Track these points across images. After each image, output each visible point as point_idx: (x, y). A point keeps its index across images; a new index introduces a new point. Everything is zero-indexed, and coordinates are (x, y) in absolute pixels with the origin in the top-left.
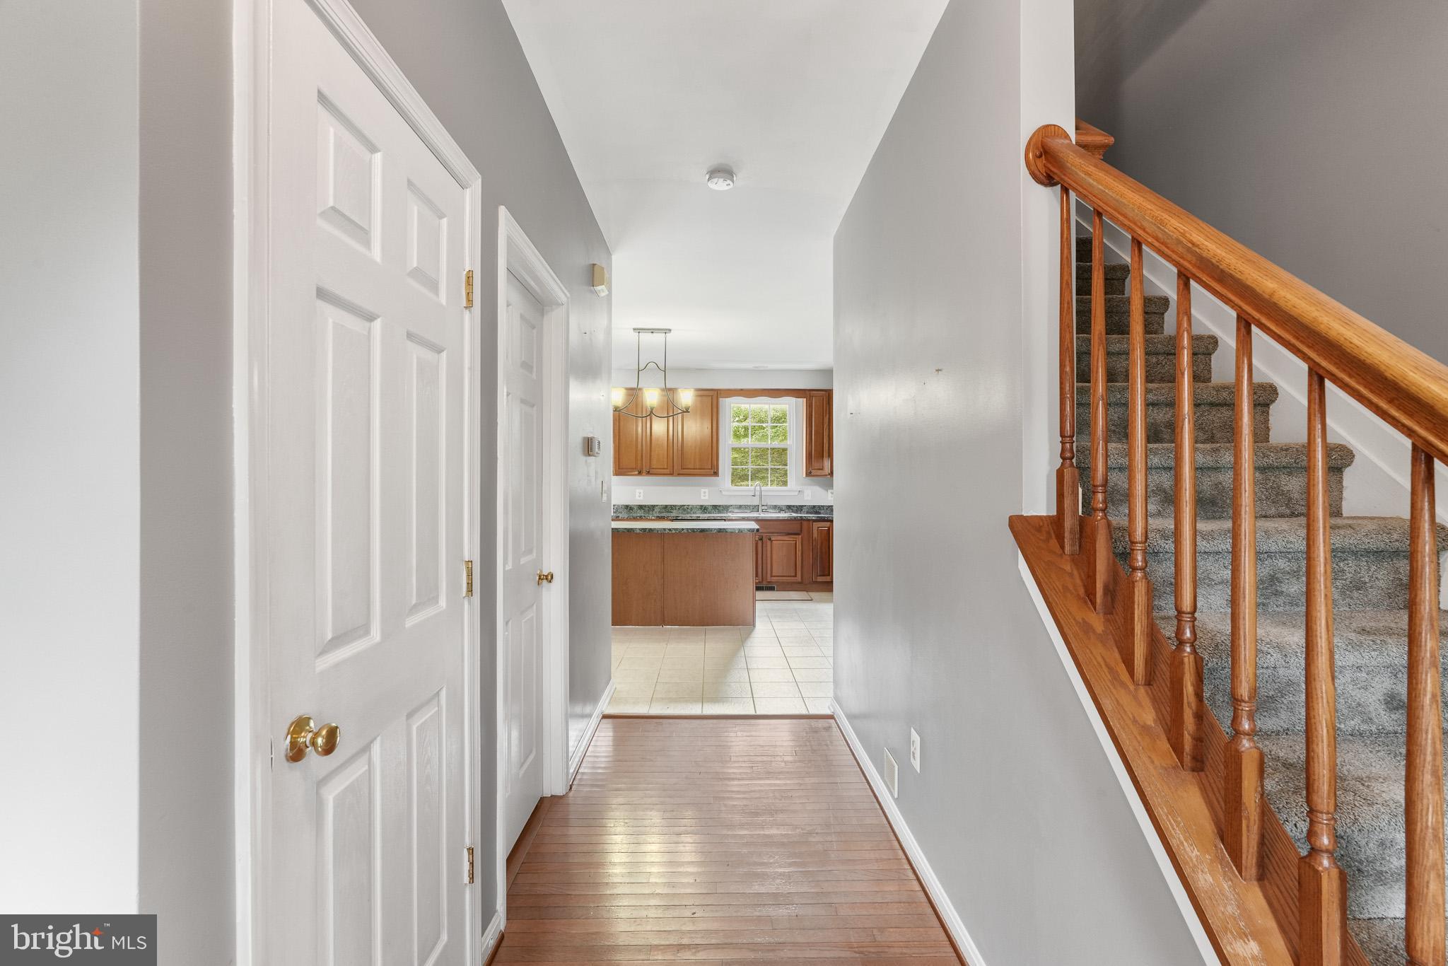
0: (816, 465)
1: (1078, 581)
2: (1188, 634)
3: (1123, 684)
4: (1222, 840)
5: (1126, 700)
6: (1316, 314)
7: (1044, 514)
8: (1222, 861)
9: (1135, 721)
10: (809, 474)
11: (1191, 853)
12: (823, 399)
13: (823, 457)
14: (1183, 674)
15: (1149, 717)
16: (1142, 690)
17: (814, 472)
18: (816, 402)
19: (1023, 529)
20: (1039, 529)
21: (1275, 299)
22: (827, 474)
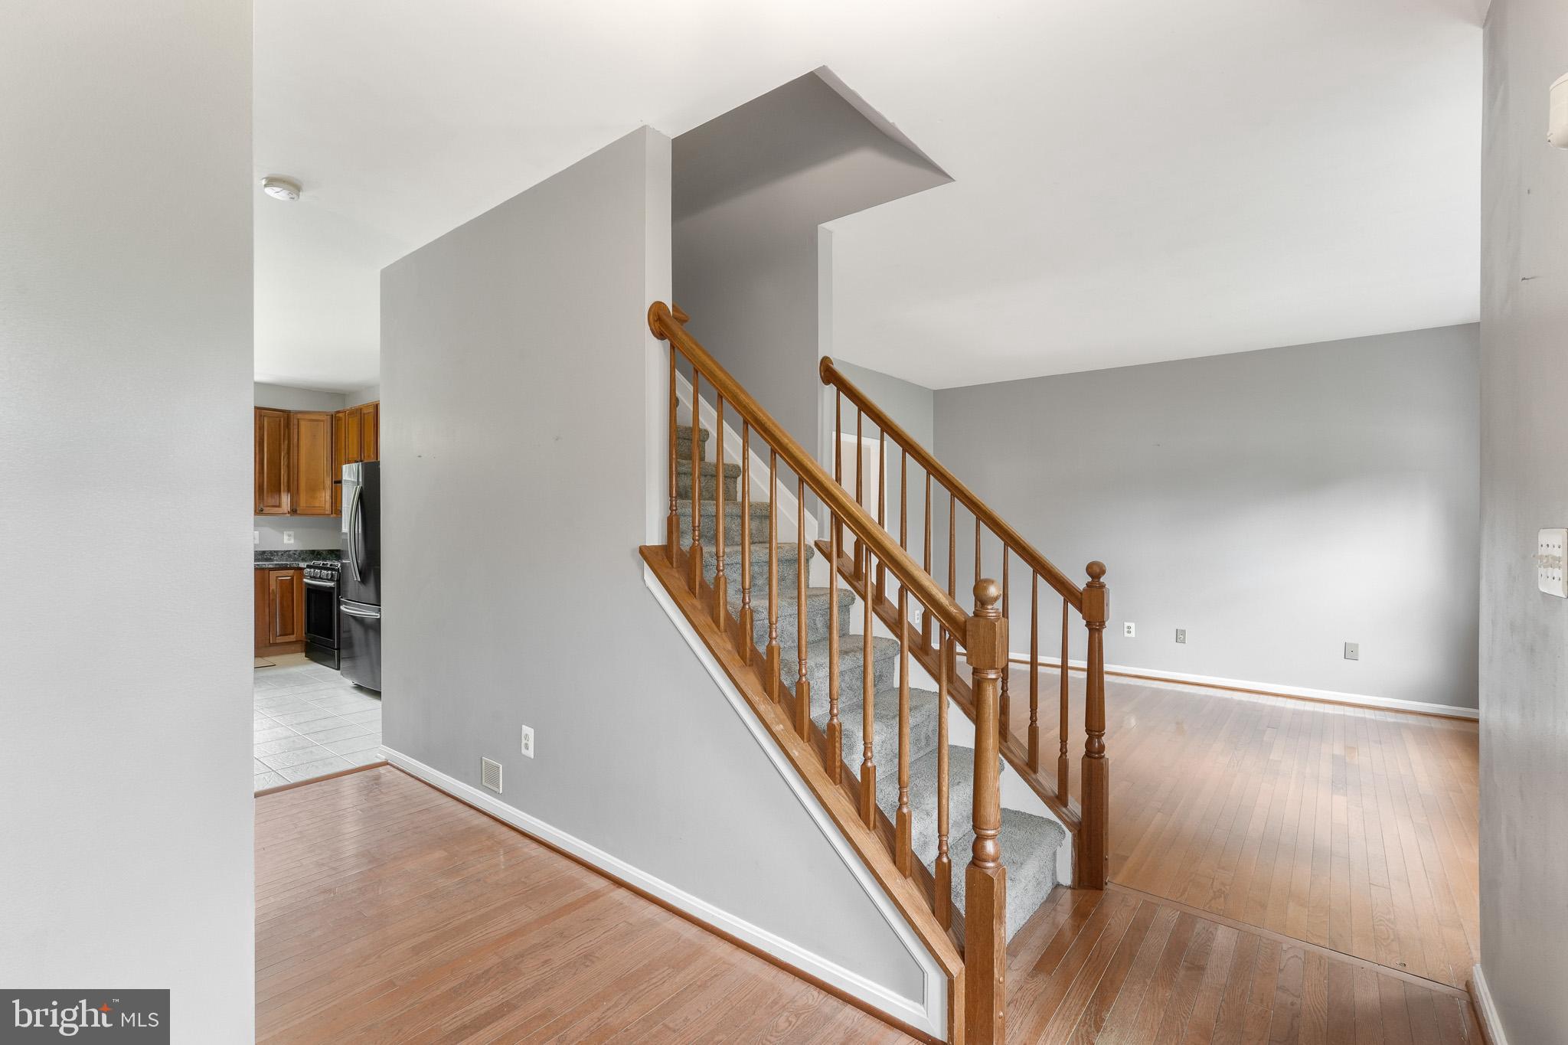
0: (271, 501)
1: (684, 583)
2: (747, 600)
3: (715, 633)
4: (765, 691)
5: (719, 640)
6: (803, 457)
7: (657, 544)
8: (766, 699)
9: (724, 649)
10: (259, 511)
11: (755, 699)
12: (280, 421)
13: (280, 491)
14: (746, 619)
15: (729, 646)
16: (724, 635)
17: (267, 510)
18: (269, 423)
19: (646, 554)
20: (657, 553)
21: (788, 447)
22: (286, 511)
